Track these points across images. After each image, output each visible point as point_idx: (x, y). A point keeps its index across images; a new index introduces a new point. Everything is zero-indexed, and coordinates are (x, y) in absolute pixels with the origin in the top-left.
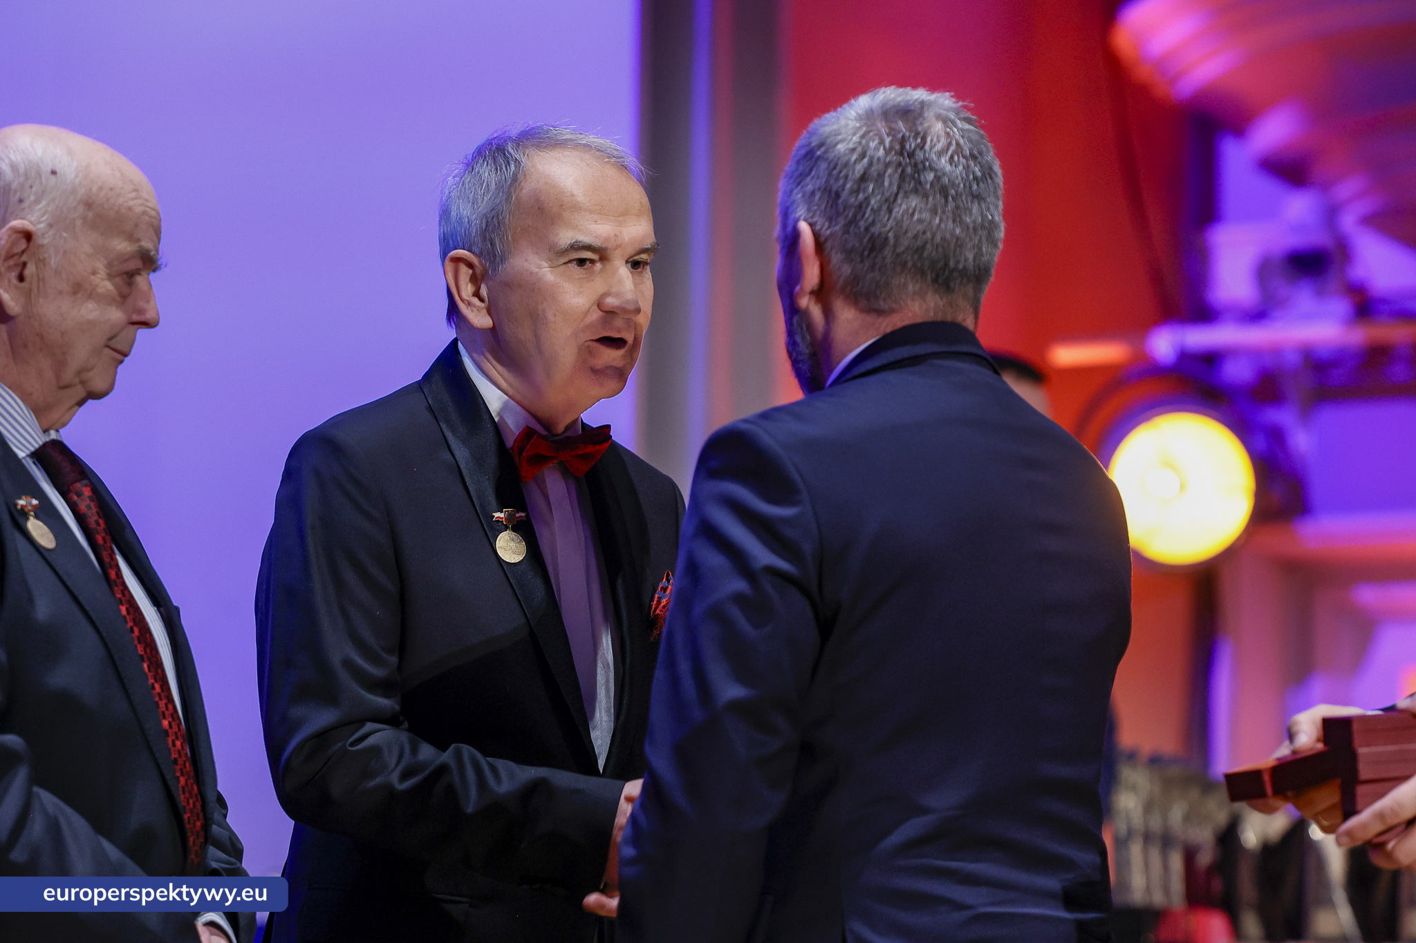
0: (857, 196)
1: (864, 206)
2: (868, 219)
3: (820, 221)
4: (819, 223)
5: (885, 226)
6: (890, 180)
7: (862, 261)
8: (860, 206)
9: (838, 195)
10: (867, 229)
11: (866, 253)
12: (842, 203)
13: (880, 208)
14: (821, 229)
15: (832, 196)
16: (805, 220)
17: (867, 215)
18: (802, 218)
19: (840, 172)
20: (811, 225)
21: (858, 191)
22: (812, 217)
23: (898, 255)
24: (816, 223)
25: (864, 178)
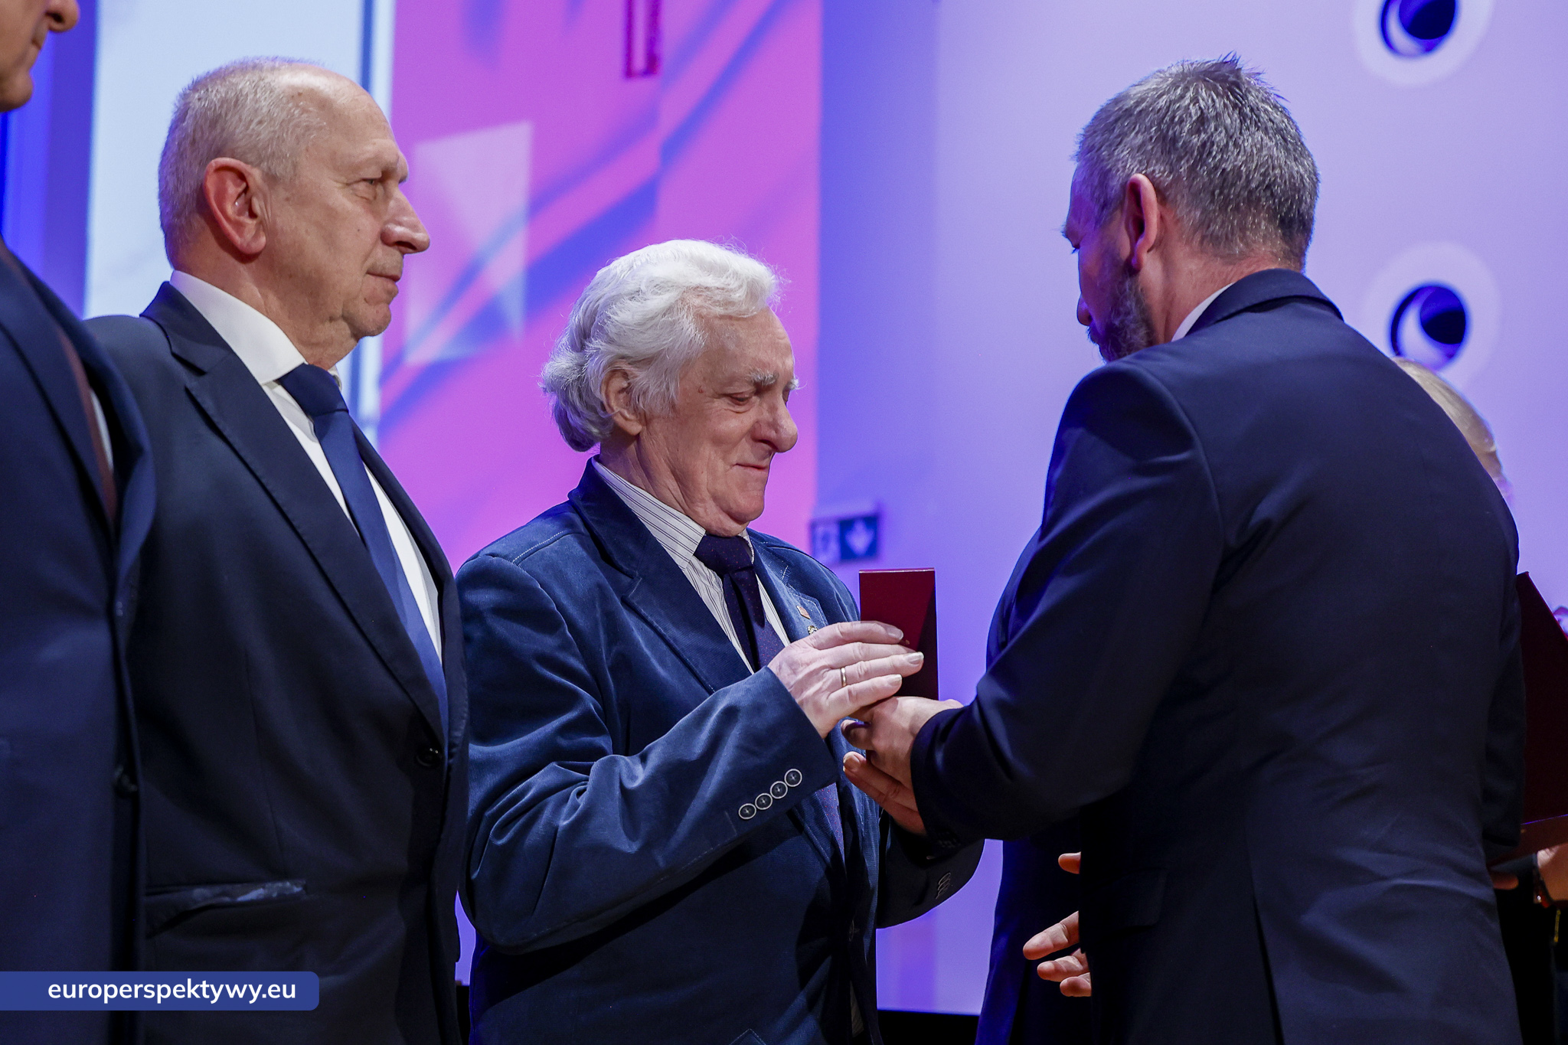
0: (1199, 136)
1: (1209, 144)
2: (1215, 157)
3: (1158, 169)
4: (1157, 172)
5: (1236, 160)
6: (1231, 120)
7: (1212, 202)
8: (1204, 144)
9: (1174, 140)
10: (1216, 168)
11: (1217, 192)
12: (1182, 146)
13: (1227, 145)
14: (1161, 176)
15: (1168, 144)
16: (1139, 171)
17: (1214, 153)
18: (1135, 169)
19: (1174, 117)
20: (1145, 174)
21: (1198, 132)
22: (1146, 168)
23: (1251, 192)
24: (1154, 171)
25: (1202, 120)
